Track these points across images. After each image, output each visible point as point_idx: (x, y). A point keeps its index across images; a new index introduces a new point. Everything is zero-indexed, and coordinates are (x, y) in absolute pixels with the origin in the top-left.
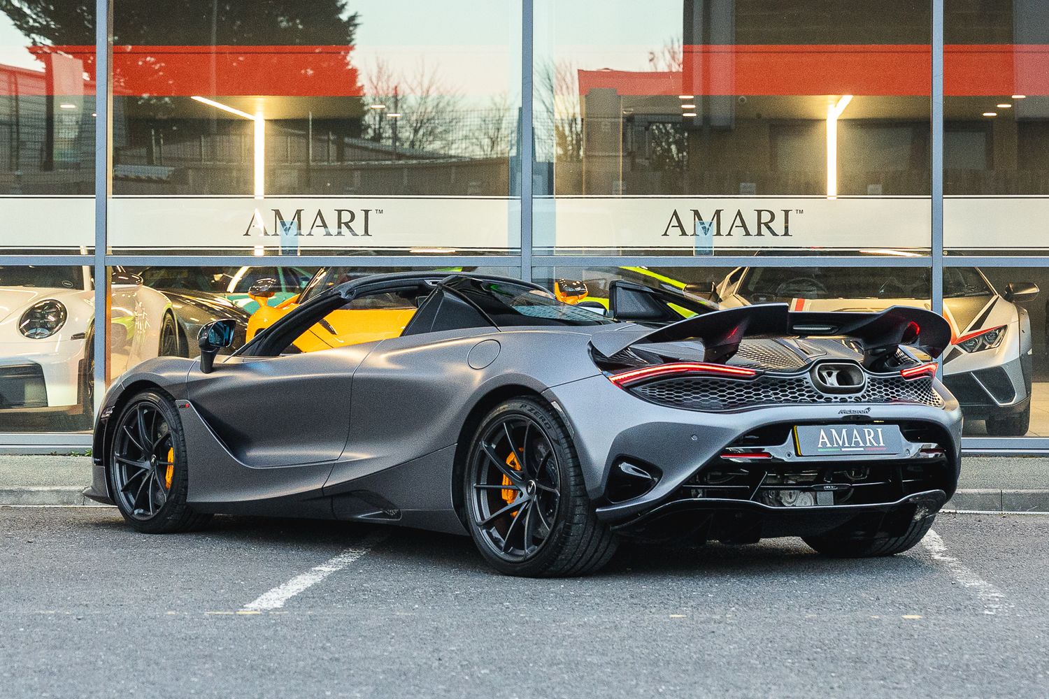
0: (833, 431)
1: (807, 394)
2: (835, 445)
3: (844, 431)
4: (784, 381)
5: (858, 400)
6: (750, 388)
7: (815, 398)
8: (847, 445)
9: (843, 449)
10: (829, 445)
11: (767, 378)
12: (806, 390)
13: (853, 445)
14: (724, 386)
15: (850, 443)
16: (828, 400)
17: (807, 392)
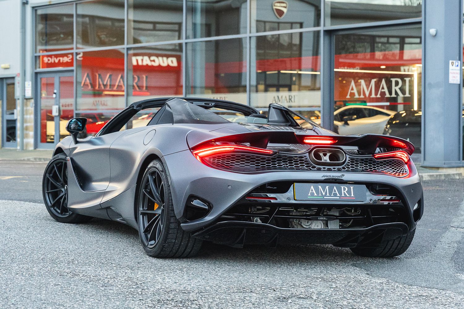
0: (320, 187)
1: (306, 165)
2: (320, 195)
3: (327, 187)
4: (292, 157)
5: (339, 170)
6: (270, 160)
7: (310, 168)
8: (328, 195)
9: (325, 197)
10: (315, 195)
11: (280, 155)
12: (305, 163)
13: (332, 195)
14: (254, 159)
15: (330, 193)
16: (319, 169)
17: (306, 164)
